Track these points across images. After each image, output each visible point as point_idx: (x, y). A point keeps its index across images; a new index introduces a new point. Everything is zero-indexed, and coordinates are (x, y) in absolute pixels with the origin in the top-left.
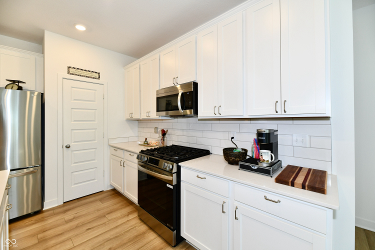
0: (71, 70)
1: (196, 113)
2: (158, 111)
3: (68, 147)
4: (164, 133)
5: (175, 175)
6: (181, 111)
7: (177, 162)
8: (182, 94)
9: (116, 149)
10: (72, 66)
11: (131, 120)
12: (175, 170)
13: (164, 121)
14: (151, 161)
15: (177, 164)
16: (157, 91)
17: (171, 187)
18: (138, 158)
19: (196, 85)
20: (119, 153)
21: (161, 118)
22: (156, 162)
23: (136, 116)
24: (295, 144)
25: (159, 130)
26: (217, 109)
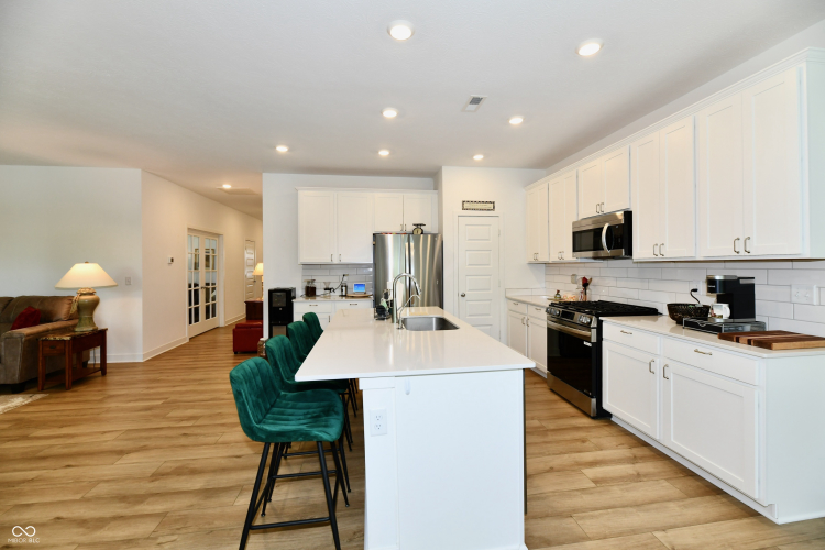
0: (466, 205)
1: (629, 253)
2: (574, 250)
3: (463, 296)
4: (586, 283)
5: (594, 332)
6: (607, 251)
7: (598, 316)
8: (609, 227)
9: (517, 302)
10: (466, 200)
11: (535, 264)
12: (594, 324)
13: (587, 265)
14: (565, 314)
15: (598, 317)
16: (574, 223)
17: (589, 344)
18: (547, 311)
19: (628, 215)
20: (521, 307)
21: (579, 260)
22: (571, 316)
23: (543, 258)
24: (794, 299)
25: (579, 278)
26: (657, 249)
